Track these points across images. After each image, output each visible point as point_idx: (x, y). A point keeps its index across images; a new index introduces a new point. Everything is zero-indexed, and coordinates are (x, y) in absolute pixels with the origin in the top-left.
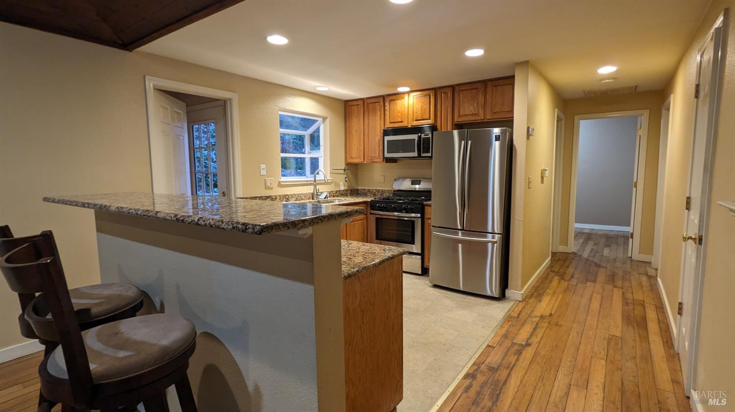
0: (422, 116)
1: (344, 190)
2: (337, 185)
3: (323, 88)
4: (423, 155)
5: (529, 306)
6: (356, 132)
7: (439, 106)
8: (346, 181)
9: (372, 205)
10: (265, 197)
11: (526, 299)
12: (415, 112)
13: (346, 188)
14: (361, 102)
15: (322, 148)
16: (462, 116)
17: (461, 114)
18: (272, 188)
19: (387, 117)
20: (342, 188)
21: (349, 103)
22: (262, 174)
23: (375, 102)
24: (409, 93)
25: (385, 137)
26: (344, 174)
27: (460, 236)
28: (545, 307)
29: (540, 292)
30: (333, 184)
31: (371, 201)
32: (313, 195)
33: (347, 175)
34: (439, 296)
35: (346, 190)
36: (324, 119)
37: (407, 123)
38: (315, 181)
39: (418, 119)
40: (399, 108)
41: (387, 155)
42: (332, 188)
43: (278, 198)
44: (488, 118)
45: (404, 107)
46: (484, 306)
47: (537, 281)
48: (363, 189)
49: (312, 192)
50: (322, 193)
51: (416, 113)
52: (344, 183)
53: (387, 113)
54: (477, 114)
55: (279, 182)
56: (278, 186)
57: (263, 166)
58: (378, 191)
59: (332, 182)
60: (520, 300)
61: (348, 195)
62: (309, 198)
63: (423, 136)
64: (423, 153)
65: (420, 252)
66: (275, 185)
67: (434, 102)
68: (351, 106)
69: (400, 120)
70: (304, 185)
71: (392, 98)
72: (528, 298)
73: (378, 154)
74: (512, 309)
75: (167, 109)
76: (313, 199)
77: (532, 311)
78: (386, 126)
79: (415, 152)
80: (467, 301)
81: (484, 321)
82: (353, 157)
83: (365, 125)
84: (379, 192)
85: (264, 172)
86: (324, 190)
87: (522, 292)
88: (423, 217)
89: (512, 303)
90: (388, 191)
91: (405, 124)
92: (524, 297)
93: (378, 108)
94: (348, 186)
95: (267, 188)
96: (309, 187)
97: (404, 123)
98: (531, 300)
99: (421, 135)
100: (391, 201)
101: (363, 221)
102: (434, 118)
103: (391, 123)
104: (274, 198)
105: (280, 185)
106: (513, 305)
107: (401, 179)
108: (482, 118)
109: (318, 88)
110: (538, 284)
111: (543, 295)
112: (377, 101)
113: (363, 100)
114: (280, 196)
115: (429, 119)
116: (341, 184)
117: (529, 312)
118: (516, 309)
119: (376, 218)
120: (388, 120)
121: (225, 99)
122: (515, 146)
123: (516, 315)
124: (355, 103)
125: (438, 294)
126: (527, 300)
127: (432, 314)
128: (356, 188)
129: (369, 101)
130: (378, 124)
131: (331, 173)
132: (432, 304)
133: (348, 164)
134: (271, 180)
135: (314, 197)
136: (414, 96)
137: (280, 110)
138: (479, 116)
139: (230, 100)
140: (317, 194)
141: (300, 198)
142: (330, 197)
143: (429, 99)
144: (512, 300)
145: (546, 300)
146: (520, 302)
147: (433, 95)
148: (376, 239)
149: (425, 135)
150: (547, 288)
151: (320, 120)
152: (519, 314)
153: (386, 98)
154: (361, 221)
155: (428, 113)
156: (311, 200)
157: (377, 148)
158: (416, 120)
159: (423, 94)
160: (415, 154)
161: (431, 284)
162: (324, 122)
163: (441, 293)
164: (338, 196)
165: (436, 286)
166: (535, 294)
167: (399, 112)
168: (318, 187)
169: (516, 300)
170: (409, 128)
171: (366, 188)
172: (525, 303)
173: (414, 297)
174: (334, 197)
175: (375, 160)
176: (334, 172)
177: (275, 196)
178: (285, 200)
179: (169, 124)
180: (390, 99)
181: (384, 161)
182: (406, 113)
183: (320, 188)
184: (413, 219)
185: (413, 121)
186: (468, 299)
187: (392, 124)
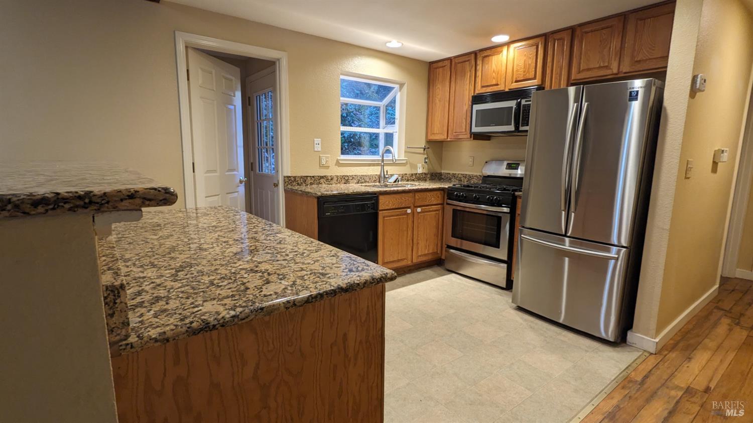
0: (524, 75)
1: (422, 173)
2: (413, 166)
3: (394, 43)
4: (521, 128)
5: (666, 364)
6: (439, 101)
7: (549, 59)
8: (426, 162)
9: (449, 194)
10: (318, 176)
11: (663, 350)
12: (515, 70)
13: (425, 171)
14: (447, 63)
15: (397, 121)
16: (584, 70)
17: (581, 69)
18: (329, 167)
19: (479, 80)
20: (420, 171)
21: (434, 64)
22: (316, 150)
23: (465, 62)
24: (508, 44)
25: (474, 106)
26: (424, 154)
27: (567, 245)
28: (697, 372)
29: (692, 342)
30: (408, 166)
31: (449, 187)
32: (380, 177)
33: (427, 155)
34: (521, 324)
35: (425, 174)
36: (401, 85)
37: (504, 86)
38: (383, 161)
39: (518, 79)
40: (494, 66)
41: (475, 129)
42: (407, 170)
43: (335, 179)
44: (624, 71)
45: (501, 64)
46: (587, 351)
47: (689, 322)
48: (448, 174)
49: (379, 173)
50: (392, 175)
51: (517, 71)
52: (422, 165)
53: (479, 73)
54: (607, 66)
55: (338, 161)
56: (336, 165)
57: (317, 141)
58: (465, 176)
59: (407, 162)
60: (653, 350)
61: (428, 179)
62: (375, 181)
63: (523, 102)
64: (522, 126)
65: (505, 258)
66: (332, 163)
67: (542, 55)
68: (436, 68)
69: (494, 82)
70: (370, 165)
71: (486, 53)
72: (667, 350)
73: (464, 127)
74: (635, 365)
75: (211, 73)
76: (379, 182)
77: (672, 375)
78: (477, 92)
79: (511, 125)
80: (562, 338)
81: (581, 379)
82: (435, 132)
83: (451, 91)
84: (466, 178)
85: (318, 148)
86: (394, 172)
87: (657, 340)
88: (513, 213)
89: (635, 355)
90: (476, 176)
91: (501, 88)
92: (660, 347)
93: (468, 69)
94: (429, 169)
95: (322, 166)
96: (375, 167)
97: (499, 86)
98: (673, 355)
99: (521, 101)
100: (473, 188)
101: (438, 212)
102: (540, 78)
103: (483, 87)
104: (330, 178)
105: (338, 164)
106: (639, 357)
107: (494, 162)
108: (615, 71)
109: (388, 45)
110: (690, 326)
111: (695, 349)
112: (467, 59)
113: (450, 59)
114: (337, 177)
115: (535, 78)
116: (419, 165)
117: (665, 377)
118: (643, 366)
119: (454, 210)
120: (480, 83)
121: (274, 60)
122: (665, 109)
123: (639, 379)
124: (440, 64)
125: (521, 321)
126: (666, 352)
127: (501, 352)
128: (439, 172)
129: (457, 60)
130: (466, 89)
131: (405, 152)
132: (507, 335)
133: (429, 142)
134: (327, 157)
135: (381, 180)
136: (515, 48)
137: (342, 74)
138: (611, 69)
139: (279, 60)
140: (385, 177)
141: (363, 181)
142: (402, 180)
143: (535, 51)
144: (638, 349)
145: (701, 358)
146: (651, 354)
147: (541, 44)
148: (452, 236)
149: (526, 101)
150: (706, 337)
151: (397, 86)
152: (646, 377)
153: (478, 54)
154: (434, 212)
155: (534, 70)
156: (378, 184)
157: (464, 120)
158: (517, 81)
159: (528, 44)
160: (511, 128)
161: (514, 305)
162: (400, 90)
163: (525, 320)
164: (413, 180)
165: (520, 309)
166: (681, 345)
167: (494, 71)
168: (386, 168)
169: (645, 351)
170: (507, 92)
171: (451, 172)
172: (659, 358)
173: (483, 321)
174: (408, 180)
175: (460, 137)
176: (409, 150)
177: (331, 176)
178: (343, 181)
179: (213, 90)
180: (484, 55)
181: (471, 137)
182: (504, 72)
183: (390, 170)
184: (500, 215)
185: (512, 83)
186: (564, 336)
187: (484, 89)
